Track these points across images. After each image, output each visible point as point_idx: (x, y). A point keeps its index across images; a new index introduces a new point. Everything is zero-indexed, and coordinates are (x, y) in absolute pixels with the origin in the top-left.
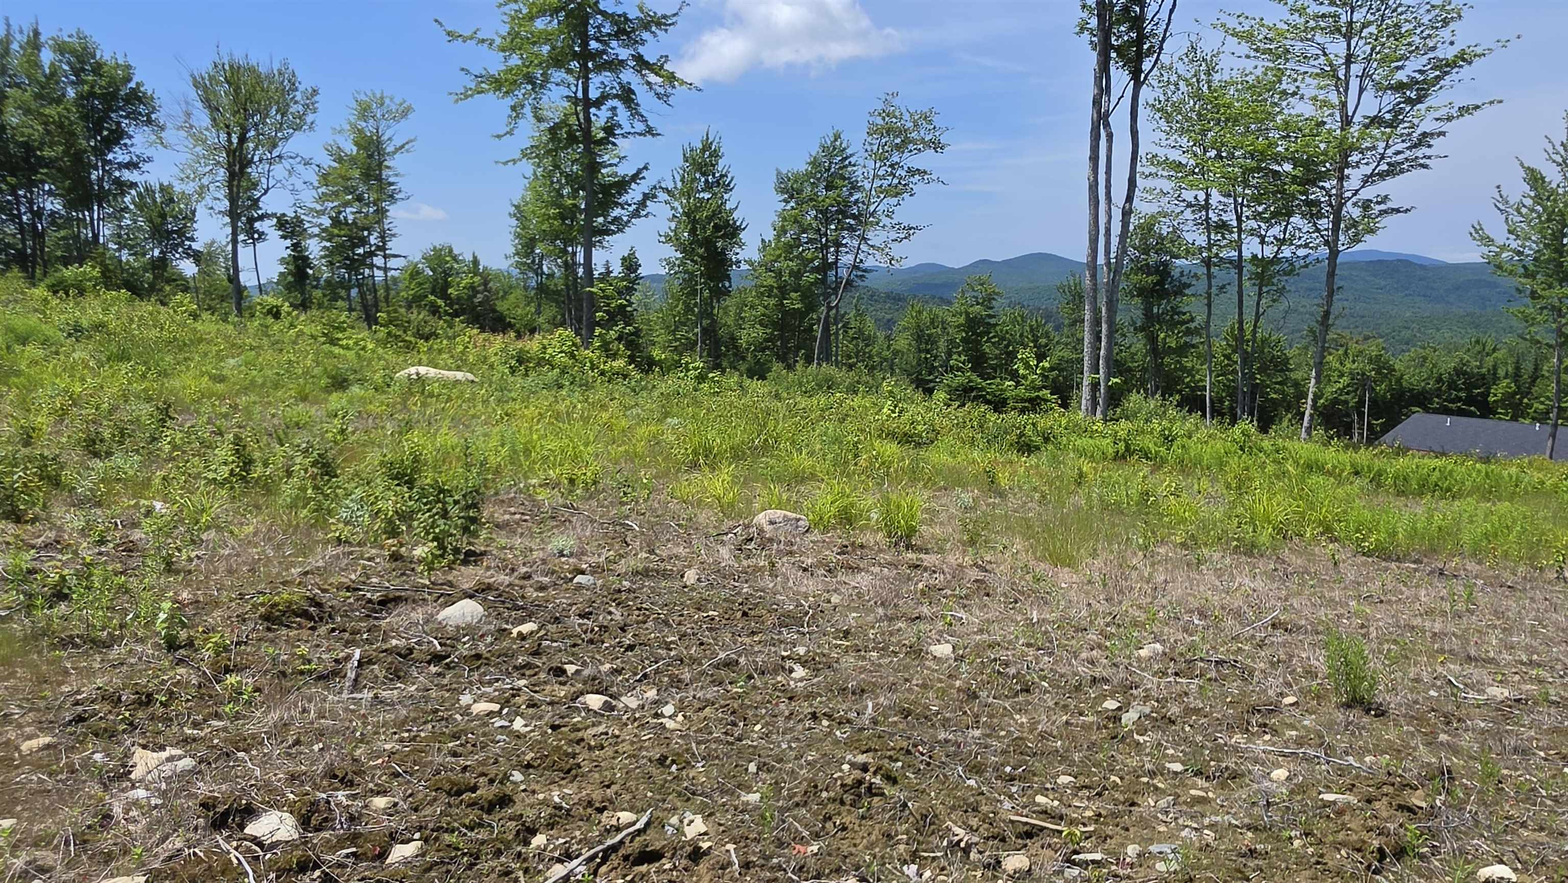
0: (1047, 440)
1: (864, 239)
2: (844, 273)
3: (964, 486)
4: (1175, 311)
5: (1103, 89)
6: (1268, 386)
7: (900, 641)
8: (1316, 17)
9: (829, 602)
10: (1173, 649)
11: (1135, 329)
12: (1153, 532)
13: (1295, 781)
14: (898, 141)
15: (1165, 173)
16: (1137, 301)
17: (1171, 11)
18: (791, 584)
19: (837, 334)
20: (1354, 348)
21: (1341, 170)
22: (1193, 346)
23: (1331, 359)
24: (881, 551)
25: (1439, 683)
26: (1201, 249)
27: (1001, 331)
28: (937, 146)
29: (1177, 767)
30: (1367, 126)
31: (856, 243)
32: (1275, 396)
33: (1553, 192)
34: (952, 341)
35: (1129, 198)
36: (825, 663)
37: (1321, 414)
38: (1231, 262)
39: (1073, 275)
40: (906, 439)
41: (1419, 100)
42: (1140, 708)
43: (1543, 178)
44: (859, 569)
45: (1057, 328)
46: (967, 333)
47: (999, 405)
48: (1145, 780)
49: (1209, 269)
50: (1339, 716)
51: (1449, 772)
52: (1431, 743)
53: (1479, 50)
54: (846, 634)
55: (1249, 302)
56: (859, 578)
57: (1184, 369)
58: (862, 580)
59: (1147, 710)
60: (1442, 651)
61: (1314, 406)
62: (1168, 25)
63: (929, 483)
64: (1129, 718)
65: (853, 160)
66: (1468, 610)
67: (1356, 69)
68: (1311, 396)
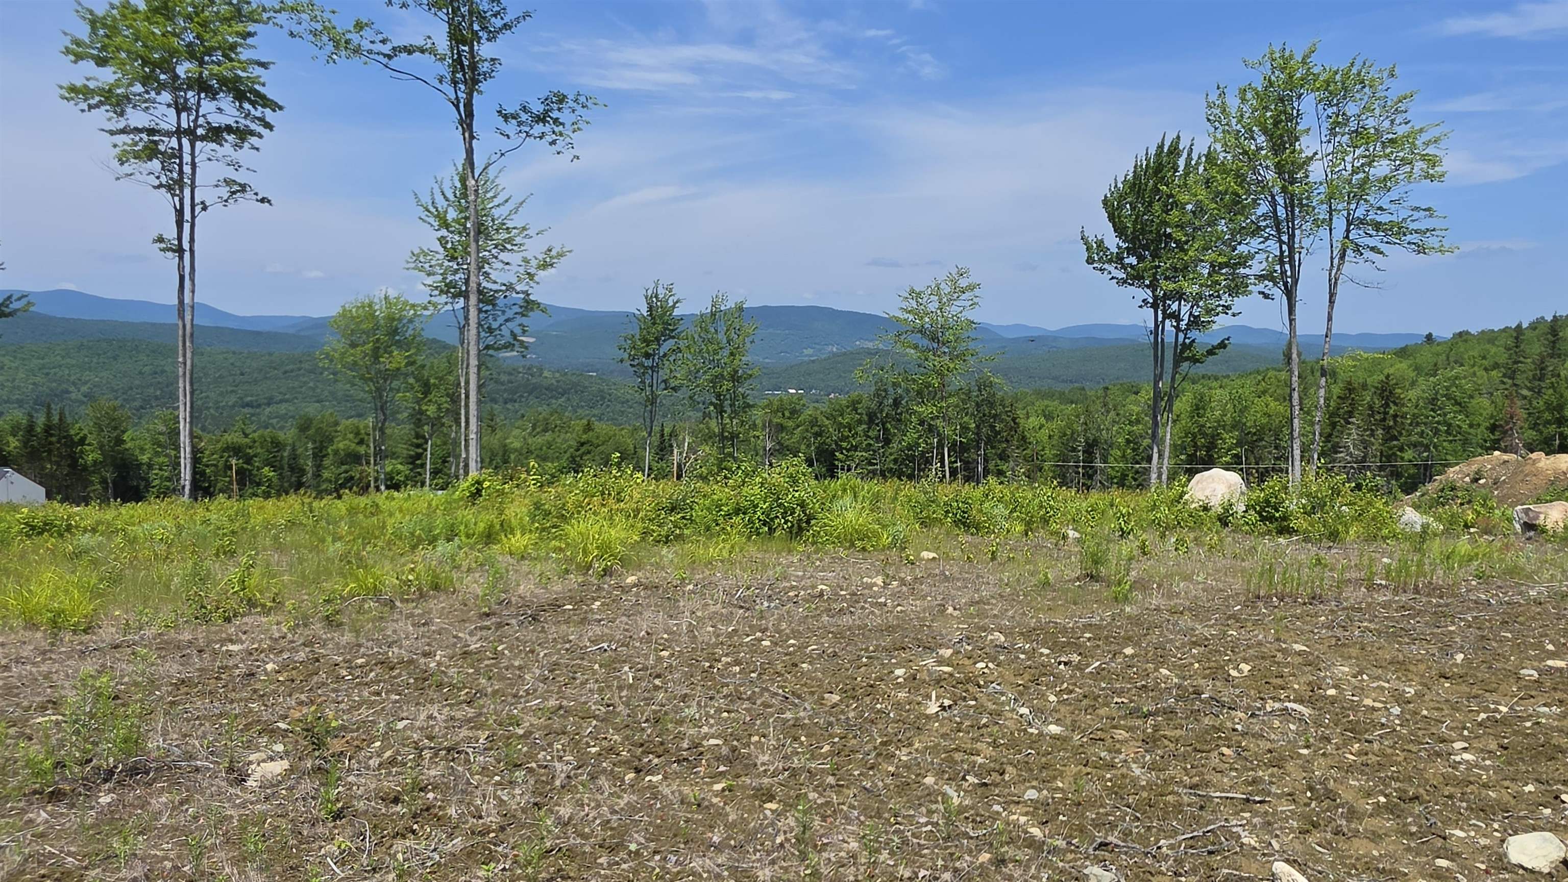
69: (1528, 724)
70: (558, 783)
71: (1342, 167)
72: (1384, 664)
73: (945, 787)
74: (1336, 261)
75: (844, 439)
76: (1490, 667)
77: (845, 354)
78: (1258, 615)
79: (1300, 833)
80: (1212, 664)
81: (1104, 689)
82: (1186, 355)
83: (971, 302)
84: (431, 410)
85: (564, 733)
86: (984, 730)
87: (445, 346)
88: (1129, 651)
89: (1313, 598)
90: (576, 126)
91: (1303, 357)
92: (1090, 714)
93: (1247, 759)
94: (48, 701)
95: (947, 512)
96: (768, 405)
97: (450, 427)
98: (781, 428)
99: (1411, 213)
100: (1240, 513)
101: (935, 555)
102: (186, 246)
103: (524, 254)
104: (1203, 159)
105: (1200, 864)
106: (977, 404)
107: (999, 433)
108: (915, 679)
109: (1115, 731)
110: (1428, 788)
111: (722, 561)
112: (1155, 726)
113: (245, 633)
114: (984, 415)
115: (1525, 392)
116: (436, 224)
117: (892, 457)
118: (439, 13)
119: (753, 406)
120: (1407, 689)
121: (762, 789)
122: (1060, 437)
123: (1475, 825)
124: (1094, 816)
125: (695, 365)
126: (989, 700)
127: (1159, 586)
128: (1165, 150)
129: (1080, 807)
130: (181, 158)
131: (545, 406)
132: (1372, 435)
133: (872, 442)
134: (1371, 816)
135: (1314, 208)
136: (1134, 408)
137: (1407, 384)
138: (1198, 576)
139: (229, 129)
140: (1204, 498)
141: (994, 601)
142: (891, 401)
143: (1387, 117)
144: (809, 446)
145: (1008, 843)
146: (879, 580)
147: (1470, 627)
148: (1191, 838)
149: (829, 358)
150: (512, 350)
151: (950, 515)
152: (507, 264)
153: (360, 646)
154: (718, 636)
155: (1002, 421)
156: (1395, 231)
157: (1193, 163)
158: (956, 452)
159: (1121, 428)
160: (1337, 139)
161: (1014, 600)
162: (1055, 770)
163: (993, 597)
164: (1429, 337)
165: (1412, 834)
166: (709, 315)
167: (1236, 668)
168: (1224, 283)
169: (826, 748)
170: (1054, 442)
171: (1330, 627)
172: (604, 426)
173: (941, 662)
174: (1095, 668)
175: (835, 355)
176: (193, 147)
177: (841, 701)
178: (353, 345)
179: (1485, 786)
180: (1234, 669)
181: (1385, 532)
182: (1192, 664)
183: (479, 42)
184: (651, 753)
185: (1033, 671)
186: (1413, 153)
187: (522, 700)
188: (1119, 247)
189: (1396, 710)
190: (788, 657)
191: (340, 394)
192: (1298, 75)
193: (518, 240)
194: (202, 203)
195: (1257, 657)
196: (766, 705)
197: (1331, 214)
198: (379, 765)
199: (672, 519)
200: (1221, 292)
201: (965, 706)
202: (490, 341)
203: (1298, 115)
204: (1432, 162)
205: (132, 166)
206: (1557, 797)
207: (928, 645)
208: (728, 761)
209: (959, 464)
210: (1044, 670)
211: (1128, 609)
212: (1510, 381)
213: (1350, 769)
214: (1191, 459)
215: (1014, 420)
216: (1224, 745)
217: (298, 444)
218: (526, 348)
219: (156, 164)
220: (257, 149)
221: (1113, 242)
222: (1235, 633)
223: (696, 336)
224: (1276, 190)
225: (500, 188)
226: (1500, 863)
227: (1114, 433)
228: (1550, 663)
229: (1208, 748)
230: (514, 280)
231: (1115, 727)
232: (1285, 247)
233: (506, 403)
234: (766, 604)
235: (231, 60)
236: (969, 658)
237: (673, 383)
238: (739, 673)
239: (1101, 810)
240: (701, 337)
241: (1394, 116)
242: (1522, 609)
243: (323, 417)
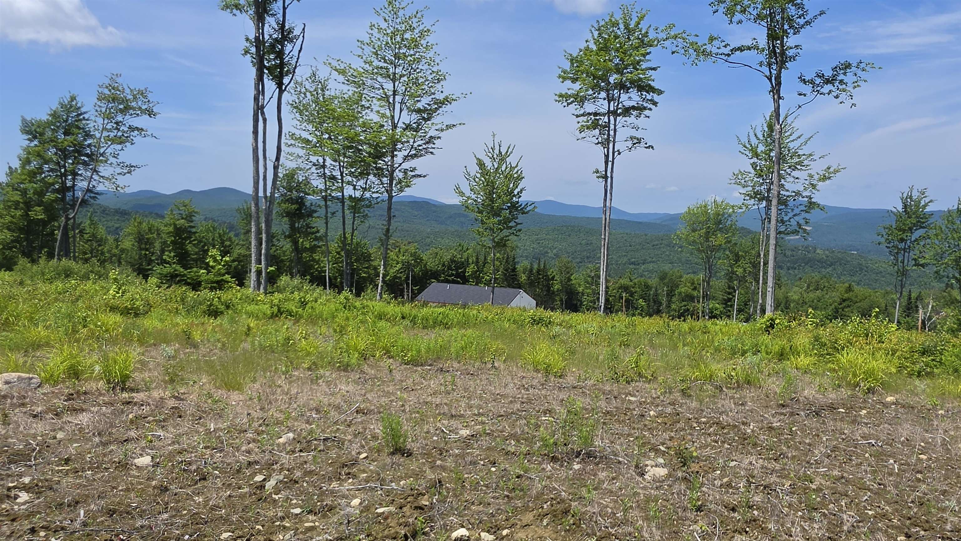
0: (228, 307)
1: (95, 171)
2: (79, 194)
3: (168, 342)
4: (308, 226)
5: (260, 92)
6: (361, 270)
7: (111, 459)
8: (377, 68)
9: (55, 438)
10: (299, 435)
11: (285, 236)
12: (291, 363)
13: (364, 505)
14: (121, 107)
15: (300, 145)
16: (286, 219)
17: (300, 51)
18: (21, 428)
19: (74, 237)
20: (403, 248)
21: (393, 152)
22: (319, 247)
23: (392, 255)
24: (101, 394)
25: (438, 432)
26: (321, 191)
27: (199, 236)
28: (150, 113)
29: (298, 511)
30: (404, 129)
31: (89, 174)
32: (364, 275)
33: (489, 171)
34: (165, 243)
35: (278, 159)
36: (46, 487)
37: (387, 285)
38: (338, 199)
39: (246, 203)
40: (126, 312)
41: (429, 119)
42: (277, 477)
43: (484, 164)
44: (83, 410)
45: (237, 235)
46: (175, 238)
47: (196, 286)
48: (278, 523)
49: (326, 203)
50: (388, 460)
51: (440, 482)
52: (433, 467)
53: (454, 97)
54: (67, 461)
55: (349, 222)
56: (81, 417)
57: (314, 260)
58: (84, 419)
59: (281, 477)
60: (439, 414)
61: (383, 281)
62: (298, 59)
63: (141, 341)
64: (270, 485)
65: (86, 116)
66: (453, 389)
67: (398, 98)
68: (381, 275)
70: (845, 528)
84: (739, 271)
85: (847, 496)
87: (750, 232)
90: (856, 84)
94: (547, 410)
97: (751, 283)
102: (609, 175)
103: (809, 171)
113: (638, 391)
116: (750, 155)
118: (762, 23)
125: (941, 248)
130: (609, 127)
131: (816, 273)
139: (633, 108)
150: (797, 235)
152: (797, 178)
153: (702, 411)
166: (955, 211)
172: (862, 289)
176: (615, 120)
178: (694, 230)
183: (787, 37)
184: (918, 526)
187: (813, 466)
191: (683, 259)
193: (806, 163)
194: (618, 151)
198: (721, 486)
199: (925, 360)
202: (783, 229)
205: (587, 132)
217: (658, 287)
218: (808, 234)
219: (597, 132)
220: (648, 117)
223: (944, 228)
225: (795, 129)
230: (802, 189)
233: (789, 269)
235: (637, 70)
237: (922, 261)
240: (948, 228)
243: (673, 272)
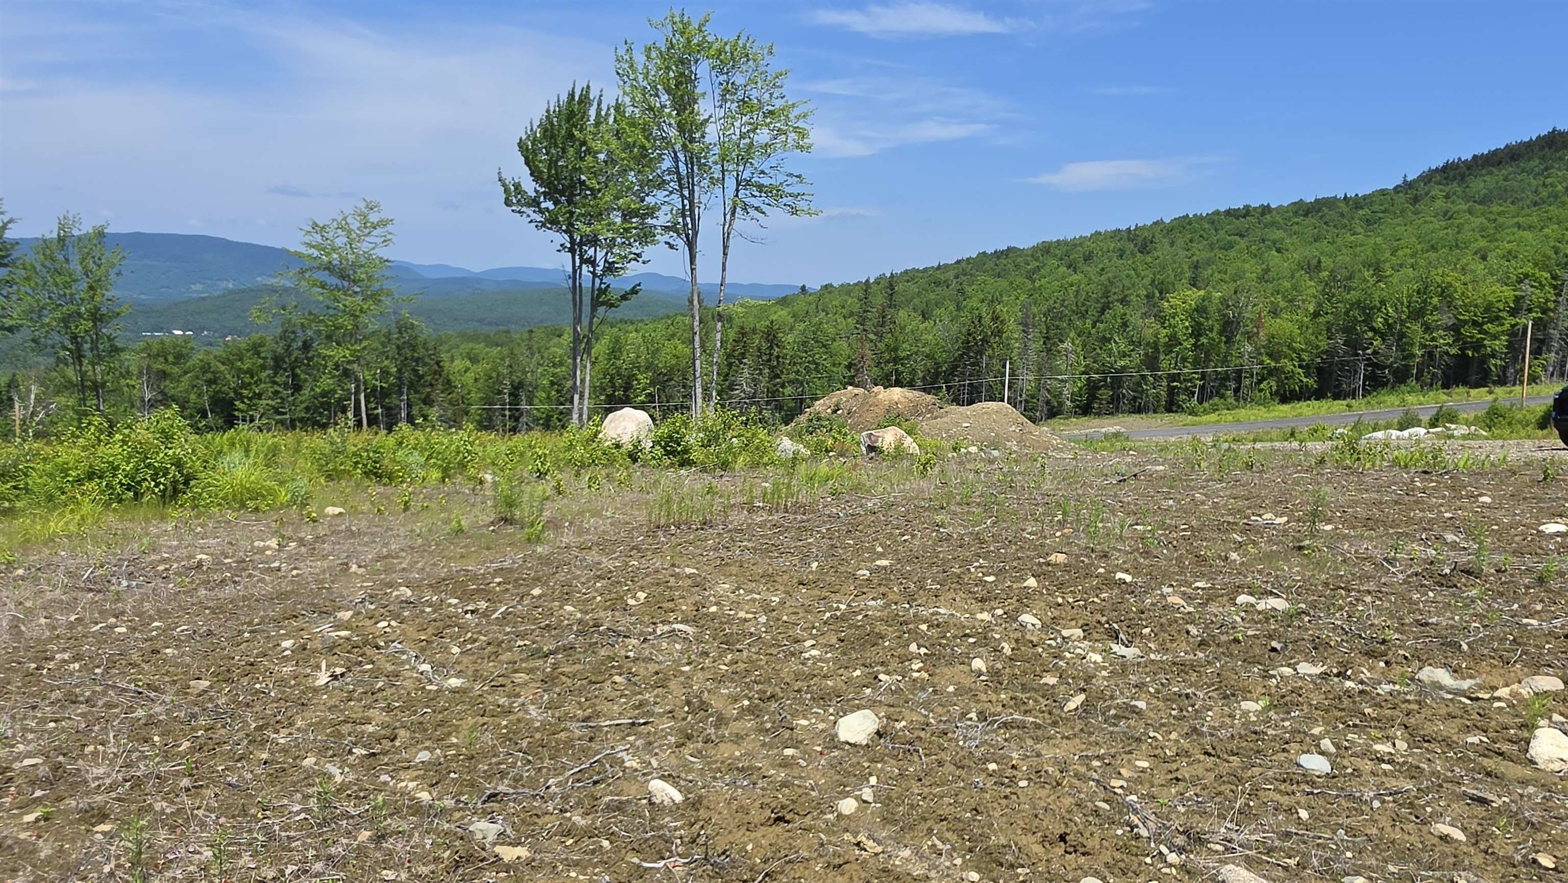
69: (860, 617)
71: (732, 131)
72: (757, 578)
73: (328, 765)
74: (728, 217)
75: (245, 386)
76: (836, 572)
77: (243, 291)
78: (658, 544)
79: (676, 747)
80: (613, 595)
81: (508, 633)
82: (601, 300)
83: (383, 239)
86: (380, 695)
88: (536, 592)
89: (705, 524)
91: (704, 304)
92: (493, 661)
93: (636, 684)
95: (357, 463)
96: (146, 349)
98: (163, 375)
99: (786, 178)
100: (648, 449)
101: (341, 510)
104: (612, 110)
105: (585, 796)
106: (398, 347)
107: (421, 377)
108: (305, 649)
109: (516, 675)
110: (782, 686)
111: (69, 537)
112: (555, 664)
114: (406, 359)
115: (872, 336)
117: (304, 405)
119: (123, 350)
120: (773, 599)
121: (93, 809)
122: (486, 381)
123: (816, 713)
124: (486, 768)
125: (37, 301)
126: (388, 661)
127: (571, 524)
128: (577, 98)
129: (473, 761)
132: (760, 374)
133: (281, 389)
134: (736, 720)
135: (710, 168)
136: (557, 350)
137: (787, 329)
138: (607, 511)
140: (616, 436)
141: (403, 554)
142: (300, 344)
143: (768, 90)
144: (200, 395)
145: (391, 815)
146: (273, 543)
147: (823, 538)
148: (579, 771)
149: (224, 296)
151: (360, 466)
154: (55, 628)
155: (425, 364)
156: (773, 193)
157: (603, 113)
158: (376, 398)
159: (545, 370)
160: (728, 105)
161: (425, 551)
162: (450, 726)
163: (403, 550)
164: (803, 288)
165: (767, 730)
166: (55, 241)
167: (634, 597)
168: (634, 231)
169: (186, 745)
170: (479, 386)
171: (716, 549)
173: (338, 627)
174: (501, 613)
175: (231, 292)
177: (211, 687)
179: (825, 677)
180: (631, 598)
181: (766, 459)
182: (595, 598)
185: (437, 624)
186: (787, 125)
188: (536, 191)
189: (763, 619)
190: (148, 643)
192: (695, 41)
195: (652, 584)
196: (109, 706)
197: (723, 174)
200: (632, 240)
201: (360, 672)
203: (696, 79)
204: (803, 134)
206: (876, 678)
207: (325, 609)
208: (49, 783)
209: (380, 411)
210: (450, 621)
211: (539, 550)
212: (861, 327)
213: (723, 679)
214: (610, 399)
215: (438, 363)
216: (617, 674)
221: (530, 186)
222: (636, 563)
223: (39, 268)
224: (678, 147)
226: (833, 742)
227: (539, 375)
228: (878, 563)
229: (600, 678)
231: (516, 671)
232: (686, 202)
234: (125, 583)
236: (371, 618)
238: (79, 671)
239: (494, 760)
240: (45, 267)
241: (772, 90)
242: (861, 519)
